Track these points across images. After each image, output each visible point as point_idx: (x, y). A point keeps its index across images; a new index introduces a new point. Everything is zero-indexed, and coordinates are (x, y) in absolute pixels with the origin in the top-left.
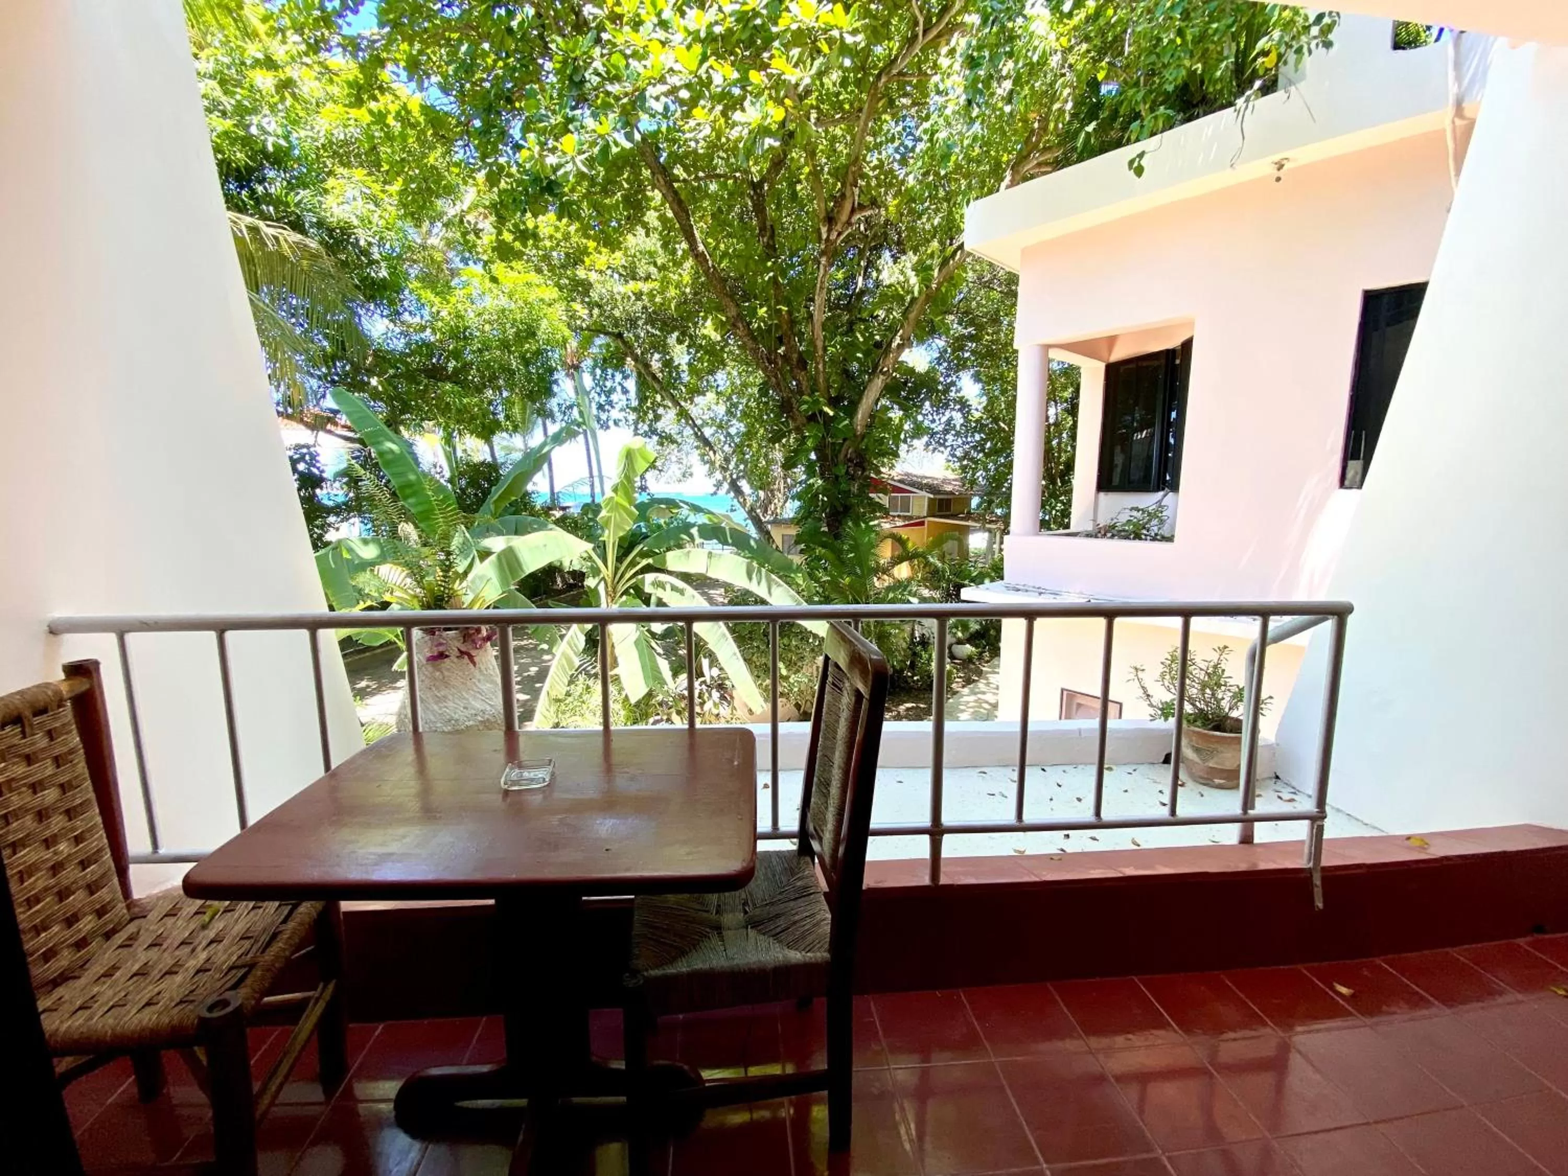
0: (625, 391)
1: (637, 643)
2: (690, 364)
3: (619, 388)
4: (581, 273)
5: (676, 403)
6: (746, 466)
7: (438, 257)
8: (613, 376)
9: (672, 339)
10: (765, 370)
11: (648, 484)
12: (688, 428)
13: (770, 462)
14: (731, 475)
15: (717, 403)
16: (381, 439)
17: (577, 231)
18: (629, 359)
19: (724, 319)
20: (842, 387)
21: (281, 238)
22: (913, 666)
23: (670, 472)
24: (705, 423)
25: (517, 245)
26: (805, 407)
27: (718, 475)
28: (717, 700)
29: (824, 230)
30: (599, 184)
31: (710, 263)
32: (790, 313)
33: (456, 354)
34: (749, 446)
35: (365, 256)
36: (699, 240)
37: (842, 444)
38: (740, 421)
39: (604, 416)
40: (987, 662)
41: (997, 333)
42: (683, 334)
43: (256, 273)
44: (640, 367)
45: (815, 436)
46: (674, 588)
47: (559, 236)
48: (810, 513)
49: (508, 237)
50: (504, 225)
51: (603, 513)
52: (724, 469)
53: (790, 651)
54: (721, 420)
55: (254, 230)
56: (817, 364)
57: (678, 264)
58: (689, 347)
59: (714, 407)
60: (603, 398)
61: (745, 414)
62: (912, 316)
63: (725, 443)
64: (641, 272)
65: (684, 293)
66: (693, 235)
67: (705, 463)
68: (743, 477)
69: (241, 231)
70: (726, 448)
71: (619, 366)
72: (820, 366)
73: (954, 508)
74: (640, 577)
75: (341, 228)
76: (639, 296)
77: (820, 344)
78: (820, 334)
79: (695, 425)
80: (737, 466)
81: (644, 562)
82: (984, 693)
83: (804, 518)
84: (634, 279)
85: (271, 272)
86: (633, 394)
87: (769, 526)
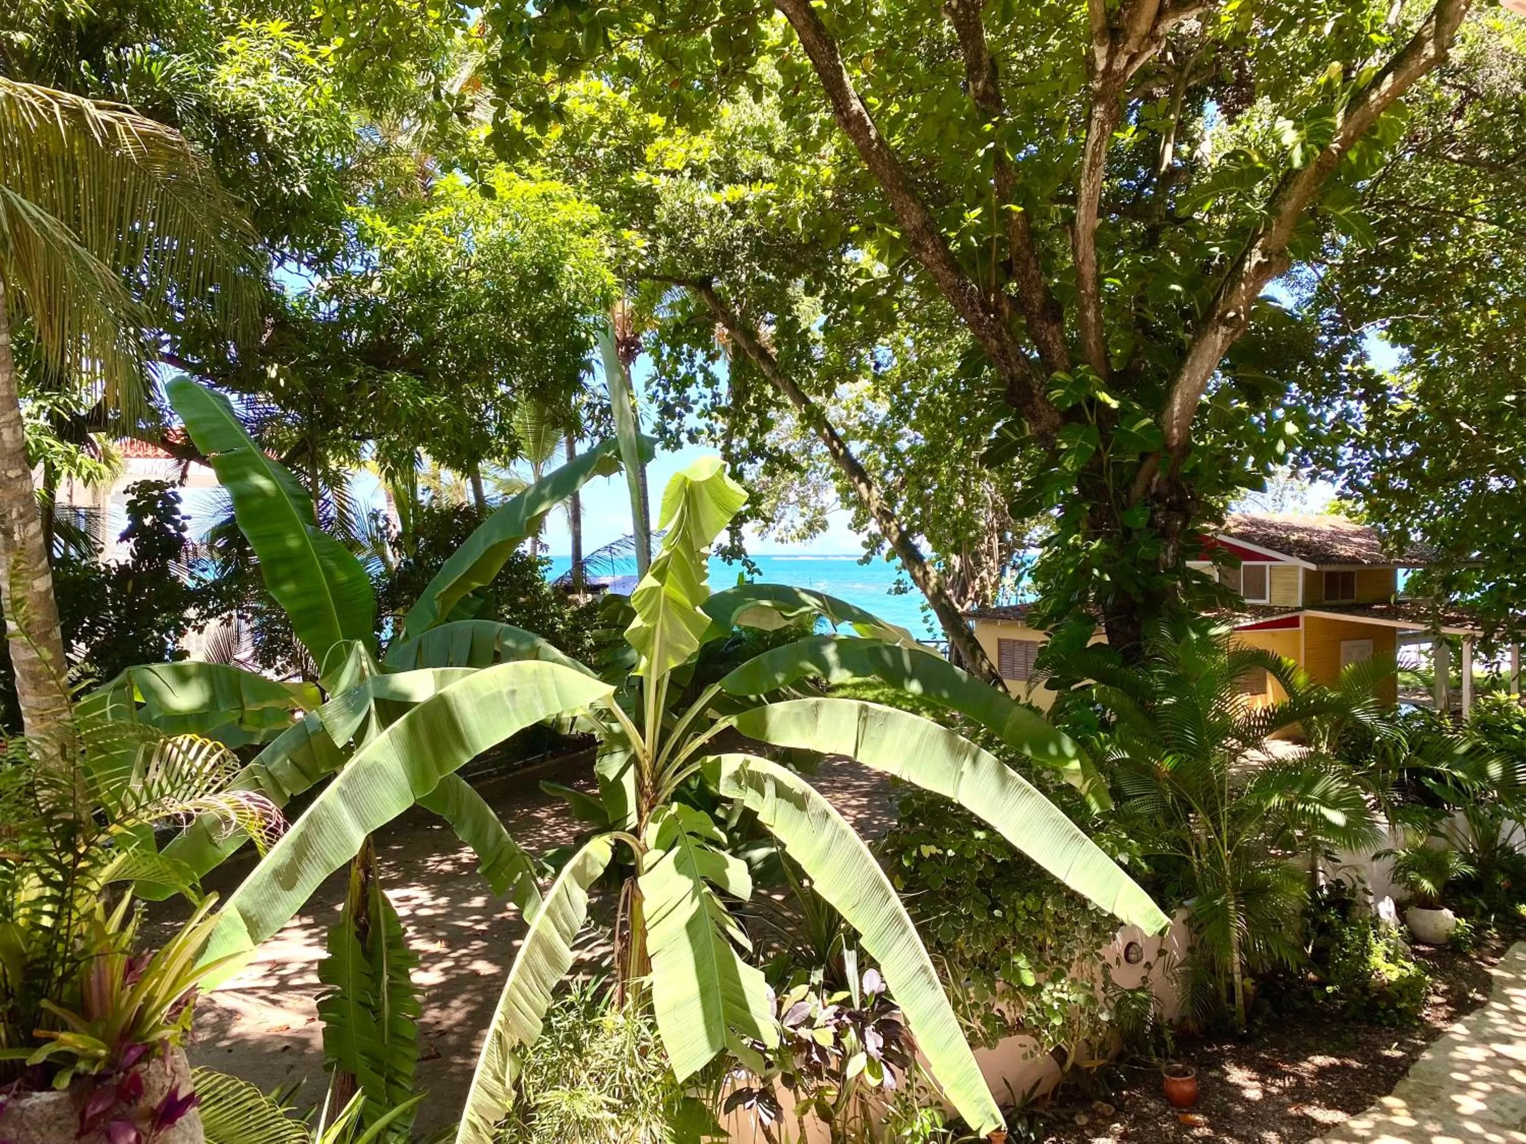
0: (711, 381)
1: (692, 926)
2: (825, 329)
3: (700, 377)
4: (641, 177)
5: (800, 398)
6: (926, 509)
7: (408, 167)
8: (691, 356)
9: (797, 287)
10: (975, 325)
11: (745, 544)
12: (821, 443)
13: (973, 500)
14: (899, 527)
15: (874, 397)
16: (246, 469)
17: (631, 99)
18: (719, 325)
19: (896, 235)
20: (1135, 353)
21: (119, 127)
22: (1320, 958)
23: (784, 523)
24: (852, 434)
25: (530, 131)
26: (1058, 393)
27: (873, 527)
28: (877, 1055)
29: (1100, 54)
30: (674, 16)
31: (873, 133)
32: (1026, 216)
33: (418, 322)
34: (934, 472)
35: (272, 159)
36: (852, 93)
37: (1138, 467)
38: (916, 427)
39: (673, 426)
40: (1498, 953)
41: (1438, 247)
42: (819, 277)
43: (77, 187)
44: (738, 337)
45: (1081, 450)
46: (782, 792)
47: (606, 118)
48: (1069, 605)
49: (515, 117)
50: (507, 98)
51: (637, 622)
52: (886, 516)
53: (1041, 924)
54: (882, 427)
55: (77, 114)
56: (1084, 309)
57: (812, 147)
58: (827, 298)
59: (868, 404)
60: (673, 394)
61: (926, 414)
62: (1288, 207)
63: (888, 468)
64: (745, 168)
65: (821, 198)
66: (841, 85)
67: (850, 505)
68: (921, 530)
69: (53, 115)
70: (890, 477)
71: (703, 340)
72: (1090, 314)
73: (1359, 593)
74: (710, 759)
75: (236, 117)
76: (738, 209)
77: (1088, 271)
78: (1088, 250)
79: (833, 436)
80: (909, 508)
81: (723, 723)
82: (1507, 1040)
83: (1056, 615)
84: (732, 180)
85: (103, 184)
86: (723, 388)
87: (972, 623)
